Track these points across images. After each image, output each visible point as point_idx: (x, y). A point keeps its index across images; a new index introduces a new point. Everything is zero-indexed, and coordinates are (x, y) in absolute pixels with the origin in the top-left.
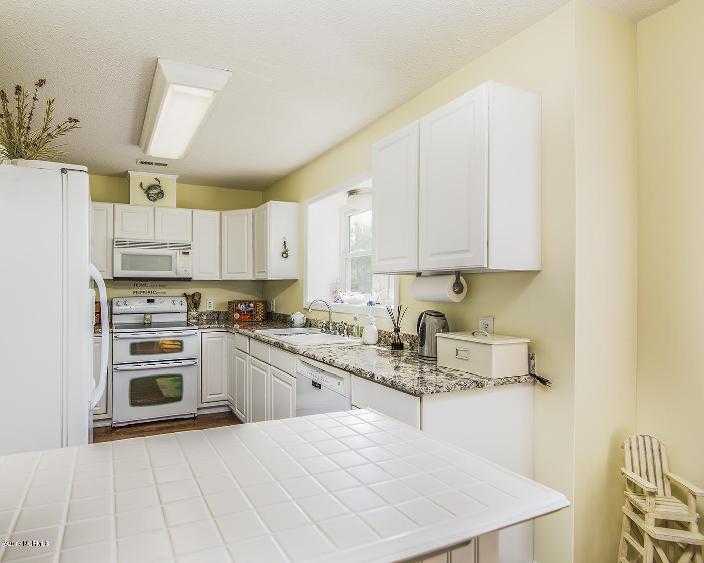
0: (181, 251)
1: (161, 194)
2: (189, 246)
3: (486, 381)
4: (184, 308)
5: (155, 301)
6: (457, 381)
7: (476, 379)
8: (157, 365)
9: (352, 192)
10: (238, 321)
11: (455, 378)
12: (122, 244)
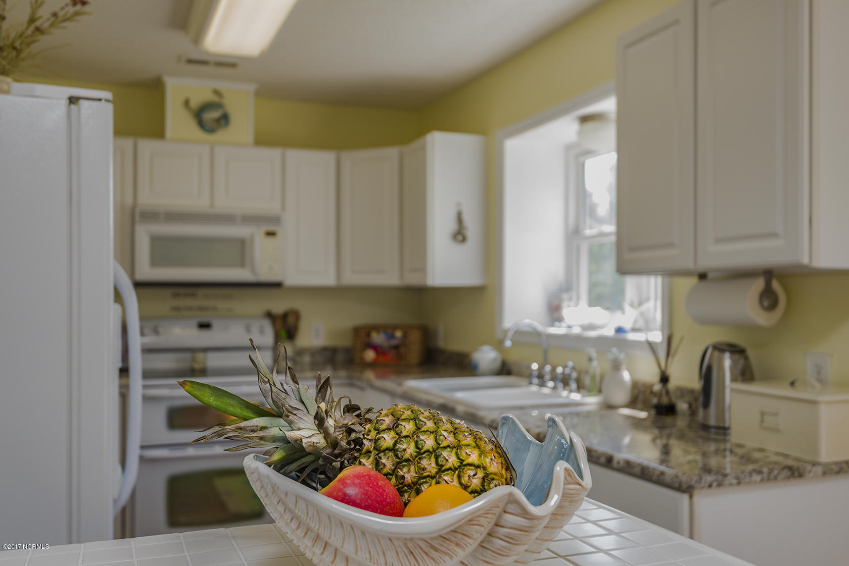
0: (262, 230)
1: (224, 120)
2: (277, 220)
3: (809, 467)
4: (268, 339)
5: (213, 326)
6: (756, 466)
7: (790, 462)
9: (584, 119)
10: (372, 365)
11: (755, 461)
12: (150, 216)
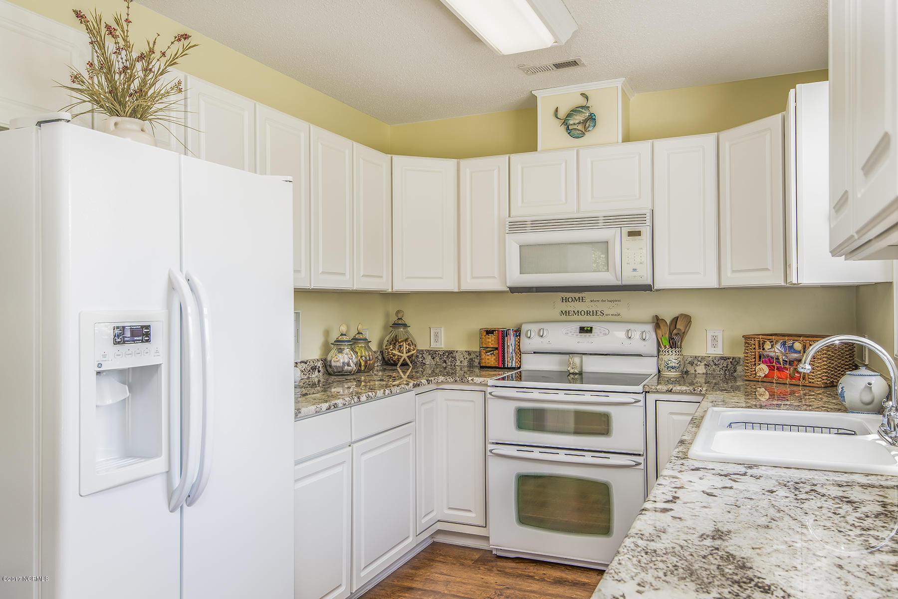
0: (625, 231)
1: (591, 121)
2: (641, 218)
4: (650, 346)
5: (594, 330)
8: (561, 456)
10: (766, 381)
